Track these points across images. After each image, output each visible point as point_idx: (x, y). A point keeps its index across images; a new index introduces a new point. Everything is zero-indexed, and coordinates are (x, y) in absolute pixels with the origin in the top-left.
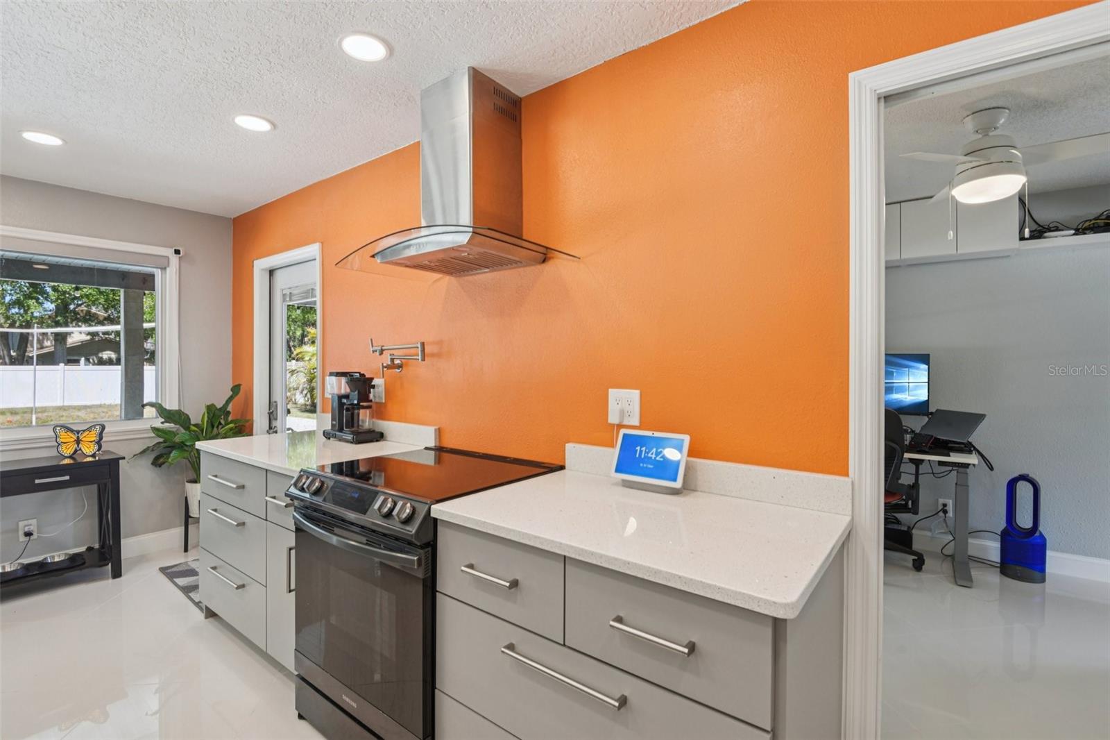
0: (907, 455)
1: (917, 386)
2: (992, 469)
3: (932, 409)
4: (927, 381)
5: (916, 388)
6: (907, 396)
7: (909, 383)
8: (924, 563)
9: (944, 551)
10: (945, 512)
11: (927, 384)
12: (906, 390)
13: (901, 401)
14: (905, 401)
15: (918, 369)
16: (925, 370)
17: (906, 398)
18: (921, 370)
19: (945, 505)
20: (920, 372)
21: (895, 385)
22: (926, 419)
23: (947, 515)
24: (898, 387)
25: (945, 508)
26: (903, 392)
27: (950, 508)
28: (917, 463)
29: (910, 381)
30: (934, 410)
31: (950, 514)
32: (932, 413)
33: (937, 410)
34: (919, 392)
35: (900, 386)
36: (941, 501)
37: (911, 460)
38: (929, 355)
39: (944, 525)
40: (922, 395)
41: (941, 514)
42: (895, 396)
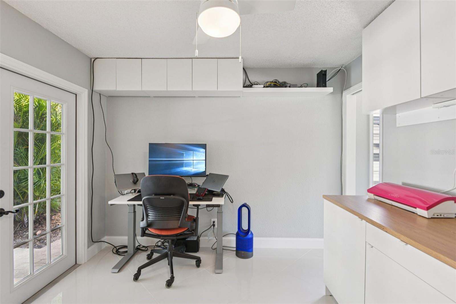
0: (191, 203)
1: (199, 163)
2: (232, 202)
3: (207, 173)
4: (205, 159)
5: (198, 163)
6: (192, 169)
7: (193, 160)
8: (201, 263)
9: (213, 248)
10: (214, 225)
11: (205, 161)
12: (191, 165)
13: (188, 172)
14: (191, 172)
15: (199, 151)
16: (203, 153)
17: (191, 170)
18: (201, 152)
19: (214, 222)
20: (201, 153)
21: (185, 161)
22: (205, 178)
23: (215, 227)
24: (186, 163)
25: (214, 224)
26: (190, 166)
27: (216, 223)
28: (197, 206)
29: (194, 159)
30: (208, 174)
31: (216, 226)
33: (210, 174)
34: (199, 166)
35: (187, 162)
36: (213, 220)
37: (194, 205)
38: (206, 144)
39: (213, 233)
40: (201, 168)
41: (212, 227)
42: (185, 169)
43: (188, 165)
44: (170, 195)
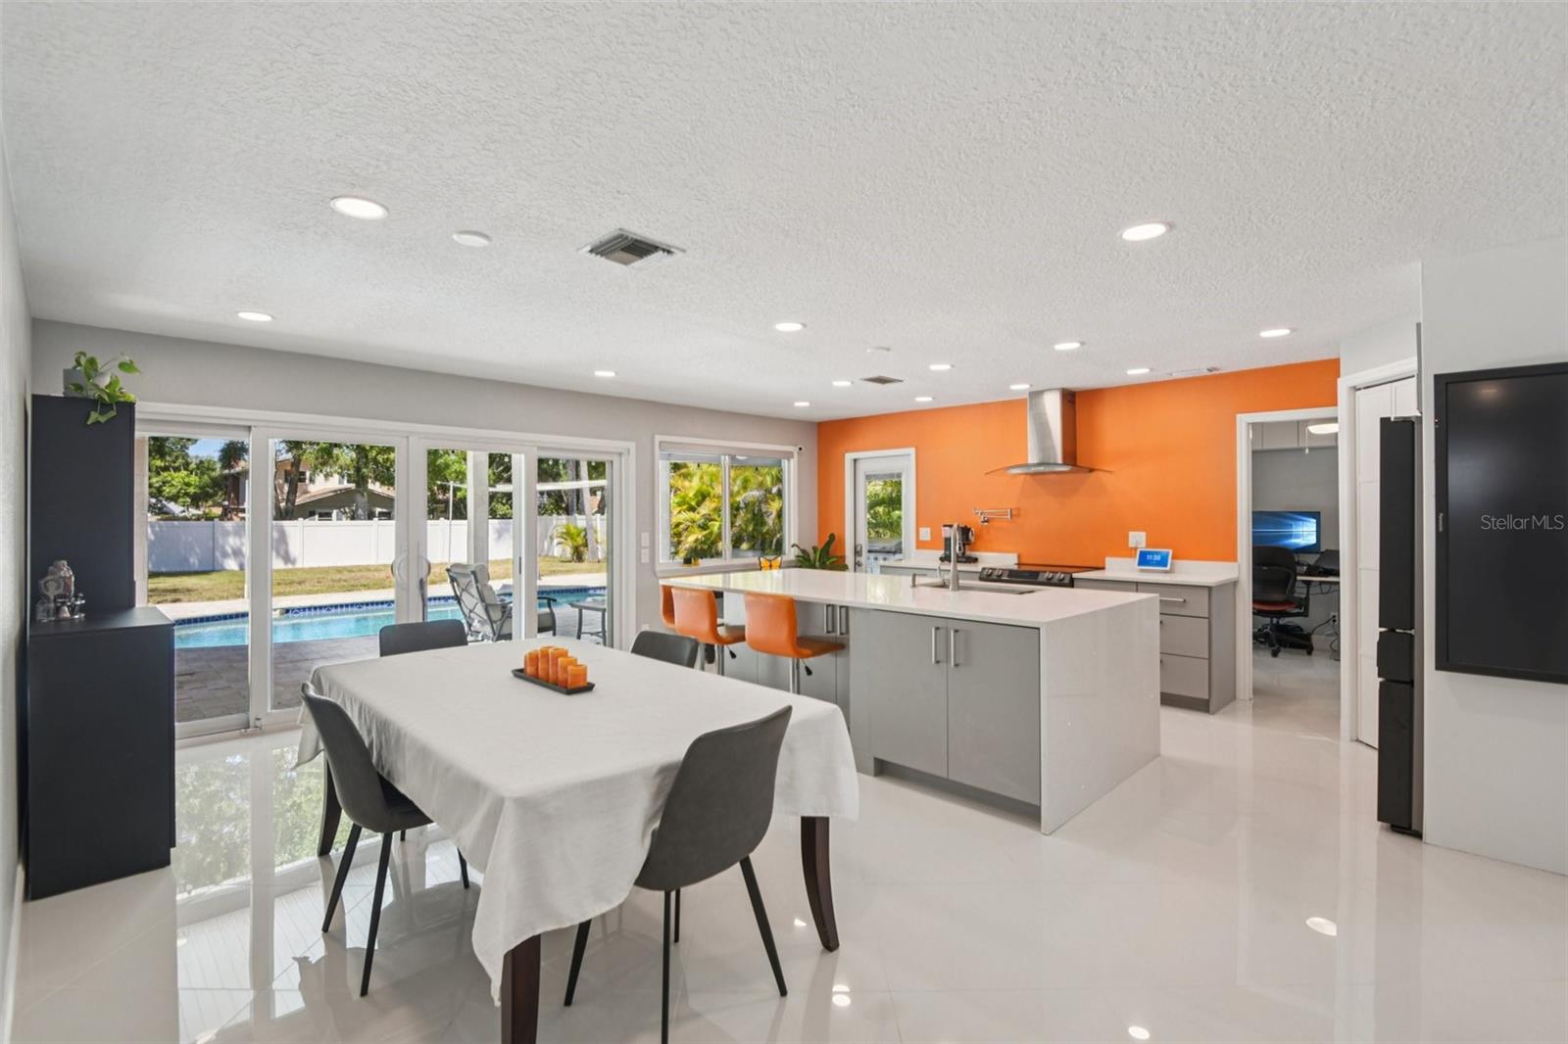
0: (1299, 578)
1: (1308, 534)
3: (1323, 550)
4: (1316, 531)
7: (1303, 531)
11: (1316, 533)
12: (1301, 536)
13: (1297, 544)
15: (1308, 522)
16: (1313, 523)
17: (1301, 542)
21: (1293, 533)
22: (1318, 556)
28: (1308, 583)
32: (1322, 553)
33: (1326, 550)
34: (1309, 538)
35: (1296, 534)
36: (1332, 614)
37: (1304, 581)
38: (1320, 512)
40: (1312, 540)
41: (1331, 622)
42: (1294, 541)
43: (1297, 536)
44: (1274, 565)
